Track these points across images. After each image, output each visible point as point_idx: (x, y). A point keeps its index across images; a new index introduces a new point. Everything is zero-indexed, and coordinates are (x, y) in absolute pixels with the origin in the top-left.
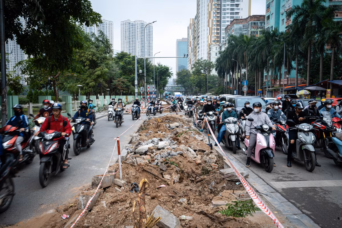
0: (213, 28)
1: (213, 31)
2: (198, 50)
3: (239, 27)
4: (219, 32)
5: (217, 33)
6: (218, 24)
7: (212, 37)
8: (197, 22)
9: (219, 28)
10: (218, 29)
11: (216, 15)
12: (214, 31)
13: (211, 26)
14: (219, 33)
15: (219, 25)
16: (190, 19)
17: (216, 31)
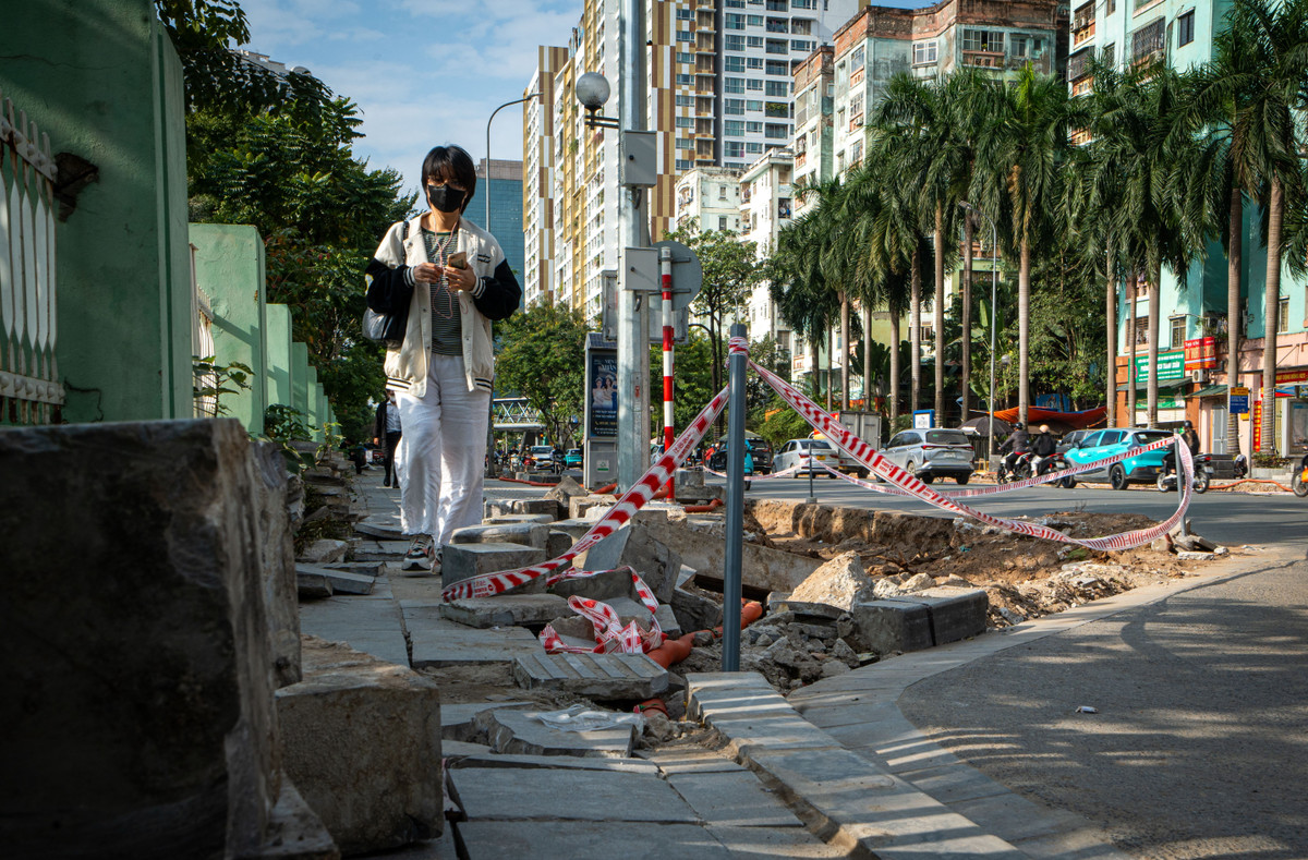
0: (678, 92)
1: (679, 111)
2: (594, 212)
3: (892, 56)
4: (710, 115)
5: (700, 121)
6: (705, 72)
7: (673, 143)
8: (586, 58)
9: (710, 94)
10: (702, 102)
11: (692, 25)
12: (686, 112)
13: (666, 85)
14: (708, 121)
15: (707, 78)
16: (541, 48)
17: (692, 112)
